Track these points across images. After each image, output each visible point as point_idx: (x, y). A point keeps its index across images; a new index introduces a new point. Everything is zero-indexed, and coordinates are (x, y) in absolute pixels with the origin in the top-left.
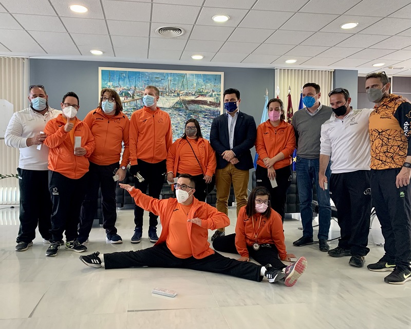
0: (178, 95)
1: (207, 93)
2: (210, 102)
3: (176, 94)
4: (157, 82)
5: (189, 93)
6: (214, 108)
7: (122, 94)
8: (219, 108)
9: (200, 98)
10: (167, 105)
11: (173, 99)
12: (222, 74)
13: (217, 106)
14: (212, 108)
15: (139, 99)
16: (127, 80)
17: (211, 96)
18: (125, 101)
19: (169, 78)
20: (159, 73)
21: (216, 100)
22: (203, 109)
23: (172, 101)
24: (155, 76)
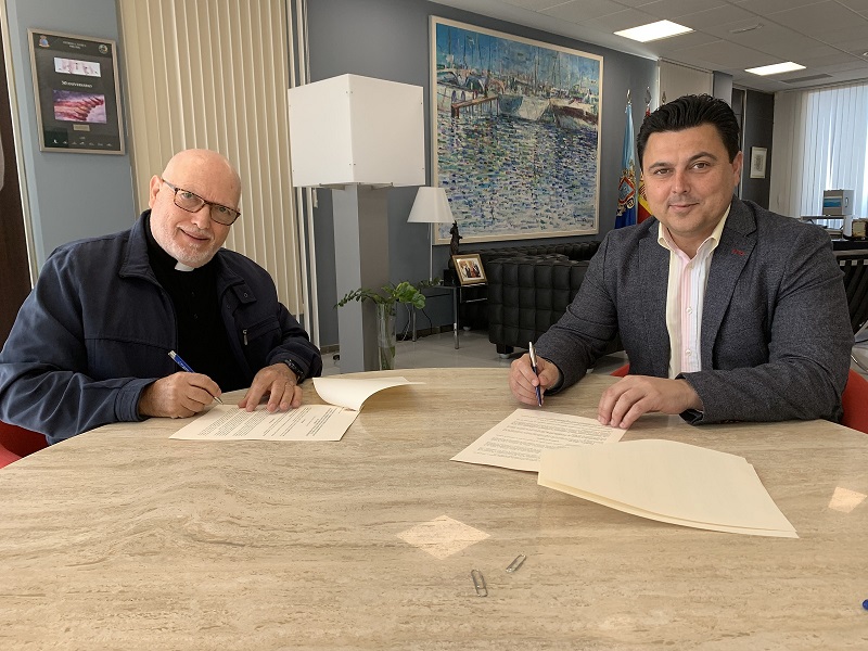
0: (548, 94)
1: (583, 95)
2: (586, 113)
3: (545, 93)
4: (519, 63)
5: (562, 93)
6: (591, 126)
7: (468, 84)
8: (596, 126)
9: (575, 105)
10: (534, 116)
11: (541, 104)
12: (600, 59)
13: (594, 123)
14: (589, 125)
15: (494, 99)
16: (476, 52)
17: (587, 102)
18: (474, 101)
19: (537, 58)
20: (523, 45)
21: (593, 110)
22: (578, 127)
23: (540, 107)
24: (517, 51)
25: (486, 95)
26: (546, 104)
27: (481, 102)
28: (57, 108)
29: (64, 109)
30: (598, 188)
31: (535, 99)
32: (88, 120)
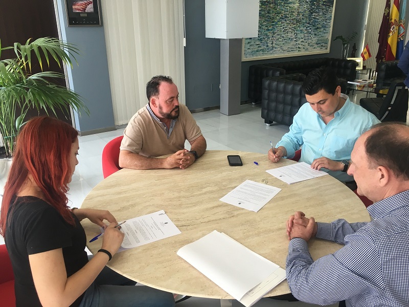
28: (74, 7)
29: (76, 7)
30: (331, 28)
32: (86, 11)
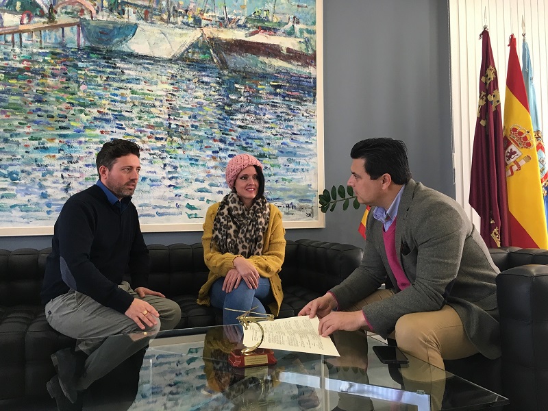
1: (280, 24)
2: (288, 49)
3: (191, 20)
5: (230, 20)
6: (300, 69)
8: (311, 69)
9: (261, 38)
10: (164, 51)
11: (181, 35)
13: (307, 64)
14: (294, 67)
15: (70, 25)
17: (290, 33)
18: (22, 27)
21: (303, 46)
22: (269, 70)
23: (178, 39)
25: (51, 18)
26: (193, 35)
27: (40, 30)
30: (320, 159)
31: (168, 29)
